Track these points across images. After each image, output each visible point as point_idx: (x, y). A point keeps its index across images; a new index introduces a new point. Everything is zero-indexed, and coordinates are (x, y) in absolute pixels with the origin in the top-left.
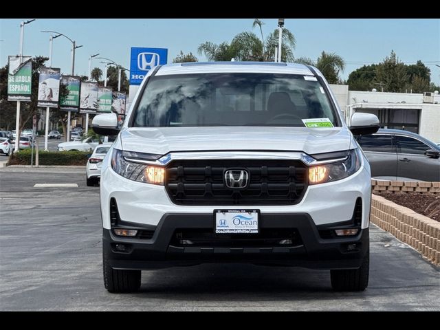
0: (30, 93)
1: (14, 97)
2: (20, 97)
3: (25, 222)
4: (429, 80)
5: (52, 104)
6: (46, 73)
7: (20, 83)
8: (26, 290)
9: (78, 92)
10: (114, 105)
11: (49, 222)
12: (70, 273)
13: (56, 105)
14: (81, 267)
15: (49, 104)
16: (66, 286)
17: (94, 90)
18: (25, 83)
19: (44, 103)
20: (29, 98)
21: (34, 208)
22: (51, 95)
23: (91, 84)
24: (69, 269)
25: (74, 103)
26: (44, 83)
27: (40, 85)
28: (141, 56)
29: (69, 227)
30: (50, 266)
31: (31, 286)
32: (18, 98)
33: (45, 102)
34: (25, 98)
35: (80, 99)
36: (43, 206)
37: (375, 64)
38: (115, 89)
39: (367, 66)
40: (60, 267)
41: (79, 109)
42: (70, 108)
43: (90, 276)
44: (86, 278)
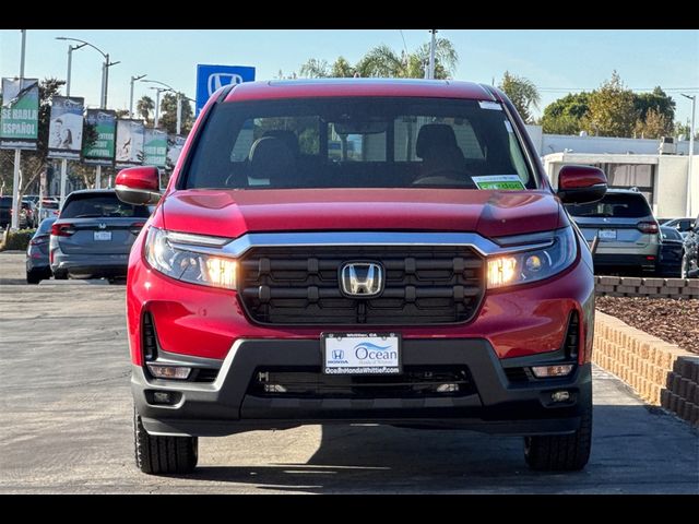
0: (36, 137)
1: (11, 143)
2: (20, 143)
3: (22, 338)
4: (672, 118)
5: (71, 154)
6: (62, 104)
7: (20, 121)
8: (15, 440)
9: (112, 135)
10: (169, 156)
11: (60, 340)
12: (85, 416)
13: (78, 155)
14: (104, 406)
15: (65, 154)
16: (79, 434)
17: (139, 132)
18: (28, 121)
19: (58, 153)
20: (34, 144)
21: (39, 317)
22: (69, 140)
23: (134, 123)
24: (85, 410)
25: (106, 153)
26: (58, 121)
27: (53, 124)
28: (214, 79)
29: (91, 346)
30: (55, 406)
31: (24, 434)
32: (16, 144)
33: (61, 151)
34: (27, 144)
35: (115, 146)
36: (52, 314)
37: (586, 91)
38: (172, 131)
39: (573, 94)
40: (71, 407)
41: (115, 162)
42: (99, 161)
43: (115, 419)
44: (109, 423)
